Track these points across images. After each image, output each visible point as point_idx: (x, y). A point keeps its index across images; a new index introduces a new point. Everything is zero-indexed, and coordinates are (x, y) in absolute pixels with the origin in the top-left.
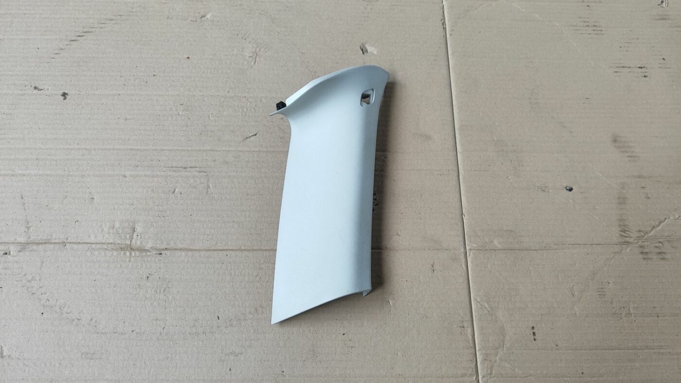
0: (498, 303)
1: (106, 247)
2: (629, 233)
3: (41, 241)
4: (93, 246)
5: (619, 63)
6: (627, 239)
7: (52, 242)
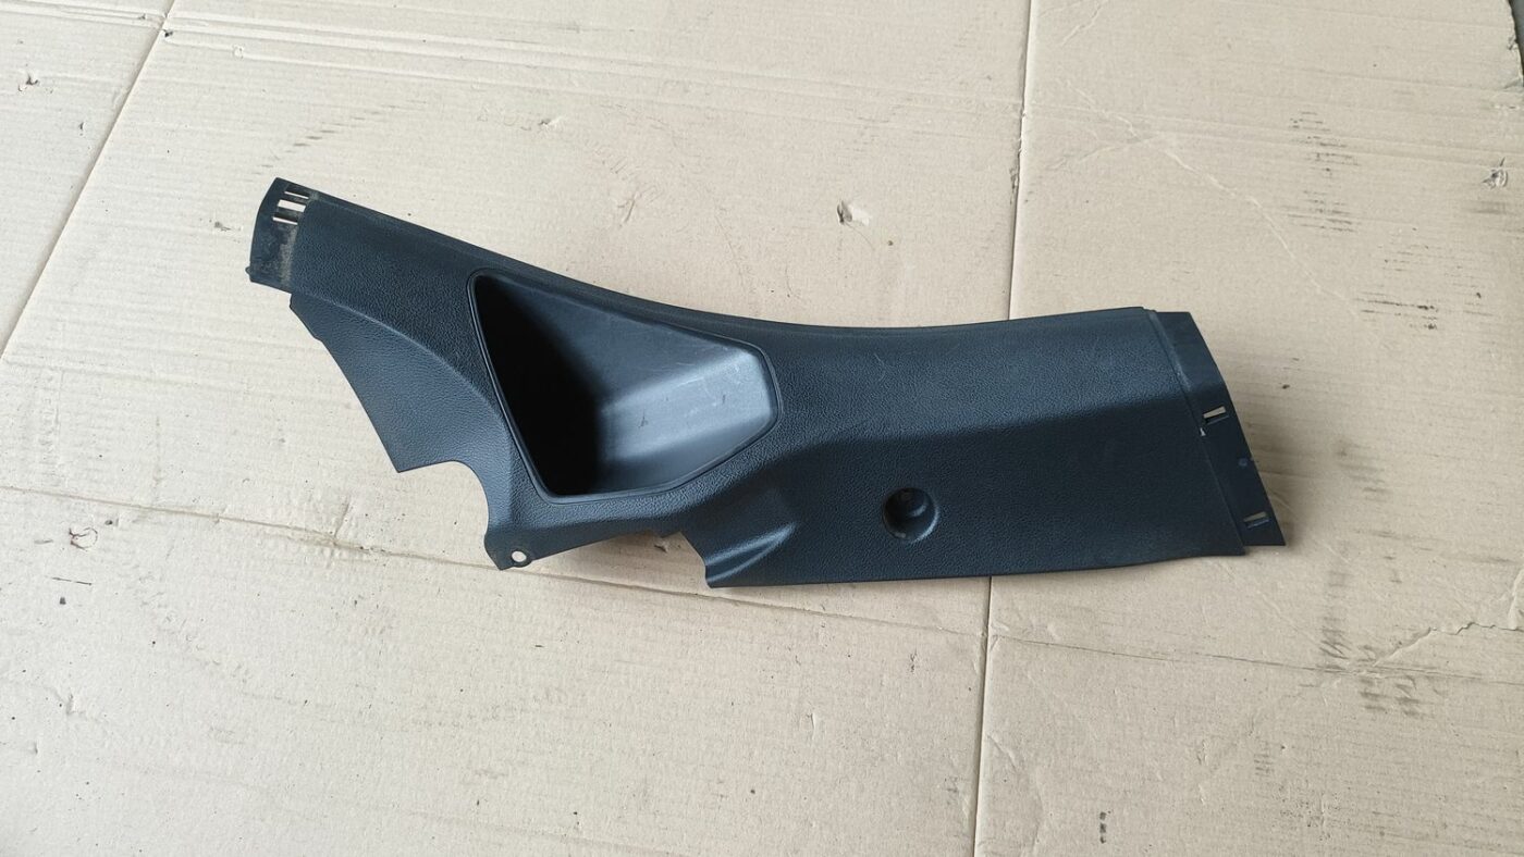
0: (1037, 754)
1: (290, 535)
2: (1344, 650)
3: (175, 509)
4: (268, 529)
5: (1378, 294)
6: (1338, 661)
7: (196, 511)
